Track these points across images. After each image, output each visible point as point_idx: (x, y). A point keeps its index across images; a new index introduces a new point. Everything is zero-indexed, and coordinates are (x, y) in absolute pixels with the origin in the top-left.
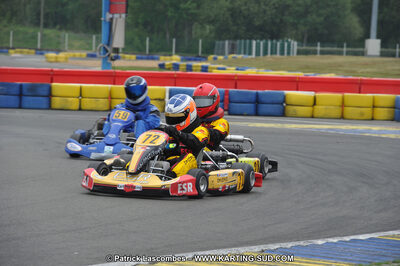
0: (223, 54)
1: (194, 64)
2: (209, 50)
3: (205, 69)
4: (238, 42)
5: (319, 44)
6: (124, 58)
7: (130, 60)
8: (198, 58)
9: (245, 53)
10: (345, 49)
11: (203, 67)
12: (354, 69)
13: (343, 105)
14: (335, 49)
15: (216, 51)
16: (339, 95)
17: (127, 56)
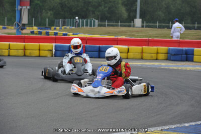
0: (59, 26)
1: (50, 31)
2: (52, 24)
3: (56, 34)
4: (67, 20)
5: (107, 21)
6: (8, 28)
7: (11, 29)
8: (46, 28)
9: (70, 26)
10: (119, 24)
11: (55, 33)
12: (133, 34)
13: (142, 53)
14: (114, 24)
15: (55, 24)
16: (140, 47)
17: (9, 27)
